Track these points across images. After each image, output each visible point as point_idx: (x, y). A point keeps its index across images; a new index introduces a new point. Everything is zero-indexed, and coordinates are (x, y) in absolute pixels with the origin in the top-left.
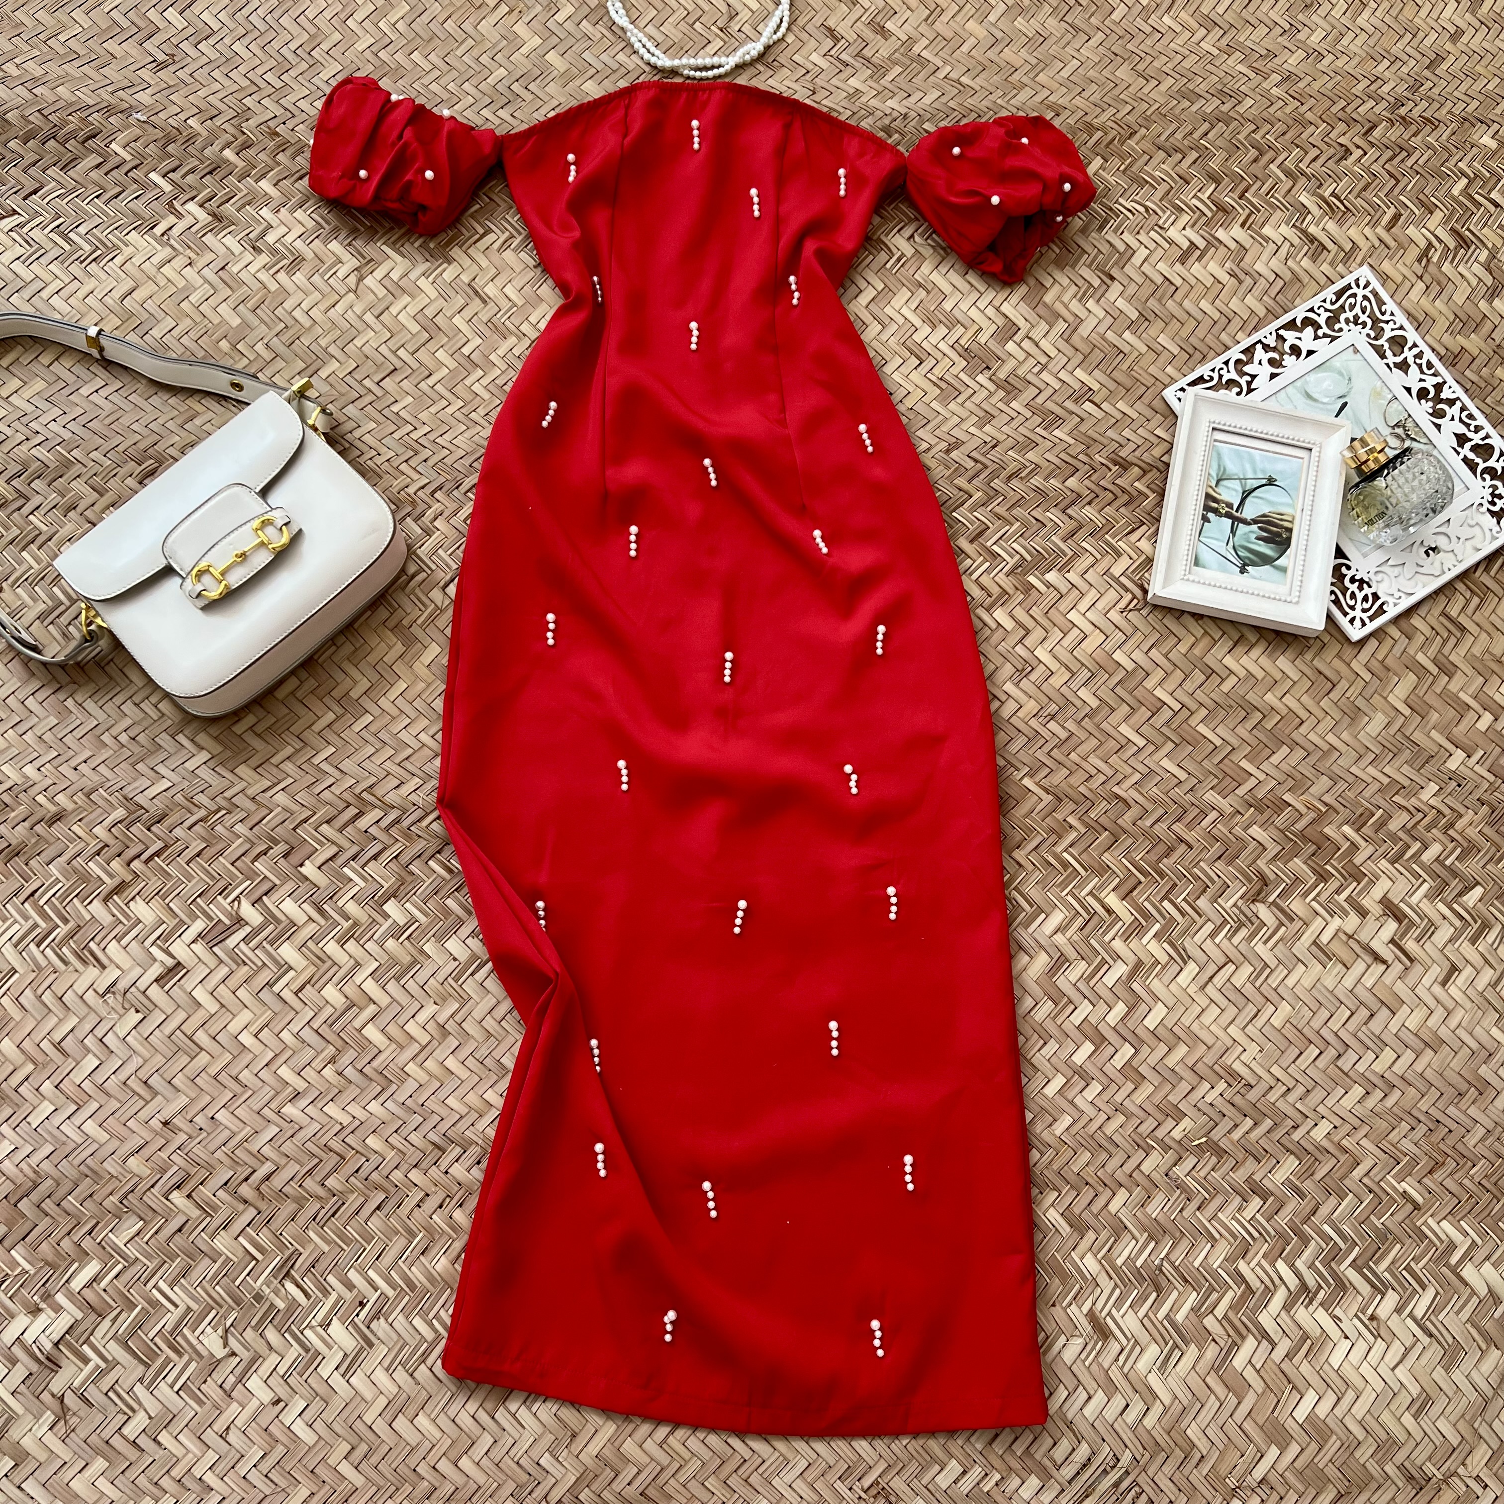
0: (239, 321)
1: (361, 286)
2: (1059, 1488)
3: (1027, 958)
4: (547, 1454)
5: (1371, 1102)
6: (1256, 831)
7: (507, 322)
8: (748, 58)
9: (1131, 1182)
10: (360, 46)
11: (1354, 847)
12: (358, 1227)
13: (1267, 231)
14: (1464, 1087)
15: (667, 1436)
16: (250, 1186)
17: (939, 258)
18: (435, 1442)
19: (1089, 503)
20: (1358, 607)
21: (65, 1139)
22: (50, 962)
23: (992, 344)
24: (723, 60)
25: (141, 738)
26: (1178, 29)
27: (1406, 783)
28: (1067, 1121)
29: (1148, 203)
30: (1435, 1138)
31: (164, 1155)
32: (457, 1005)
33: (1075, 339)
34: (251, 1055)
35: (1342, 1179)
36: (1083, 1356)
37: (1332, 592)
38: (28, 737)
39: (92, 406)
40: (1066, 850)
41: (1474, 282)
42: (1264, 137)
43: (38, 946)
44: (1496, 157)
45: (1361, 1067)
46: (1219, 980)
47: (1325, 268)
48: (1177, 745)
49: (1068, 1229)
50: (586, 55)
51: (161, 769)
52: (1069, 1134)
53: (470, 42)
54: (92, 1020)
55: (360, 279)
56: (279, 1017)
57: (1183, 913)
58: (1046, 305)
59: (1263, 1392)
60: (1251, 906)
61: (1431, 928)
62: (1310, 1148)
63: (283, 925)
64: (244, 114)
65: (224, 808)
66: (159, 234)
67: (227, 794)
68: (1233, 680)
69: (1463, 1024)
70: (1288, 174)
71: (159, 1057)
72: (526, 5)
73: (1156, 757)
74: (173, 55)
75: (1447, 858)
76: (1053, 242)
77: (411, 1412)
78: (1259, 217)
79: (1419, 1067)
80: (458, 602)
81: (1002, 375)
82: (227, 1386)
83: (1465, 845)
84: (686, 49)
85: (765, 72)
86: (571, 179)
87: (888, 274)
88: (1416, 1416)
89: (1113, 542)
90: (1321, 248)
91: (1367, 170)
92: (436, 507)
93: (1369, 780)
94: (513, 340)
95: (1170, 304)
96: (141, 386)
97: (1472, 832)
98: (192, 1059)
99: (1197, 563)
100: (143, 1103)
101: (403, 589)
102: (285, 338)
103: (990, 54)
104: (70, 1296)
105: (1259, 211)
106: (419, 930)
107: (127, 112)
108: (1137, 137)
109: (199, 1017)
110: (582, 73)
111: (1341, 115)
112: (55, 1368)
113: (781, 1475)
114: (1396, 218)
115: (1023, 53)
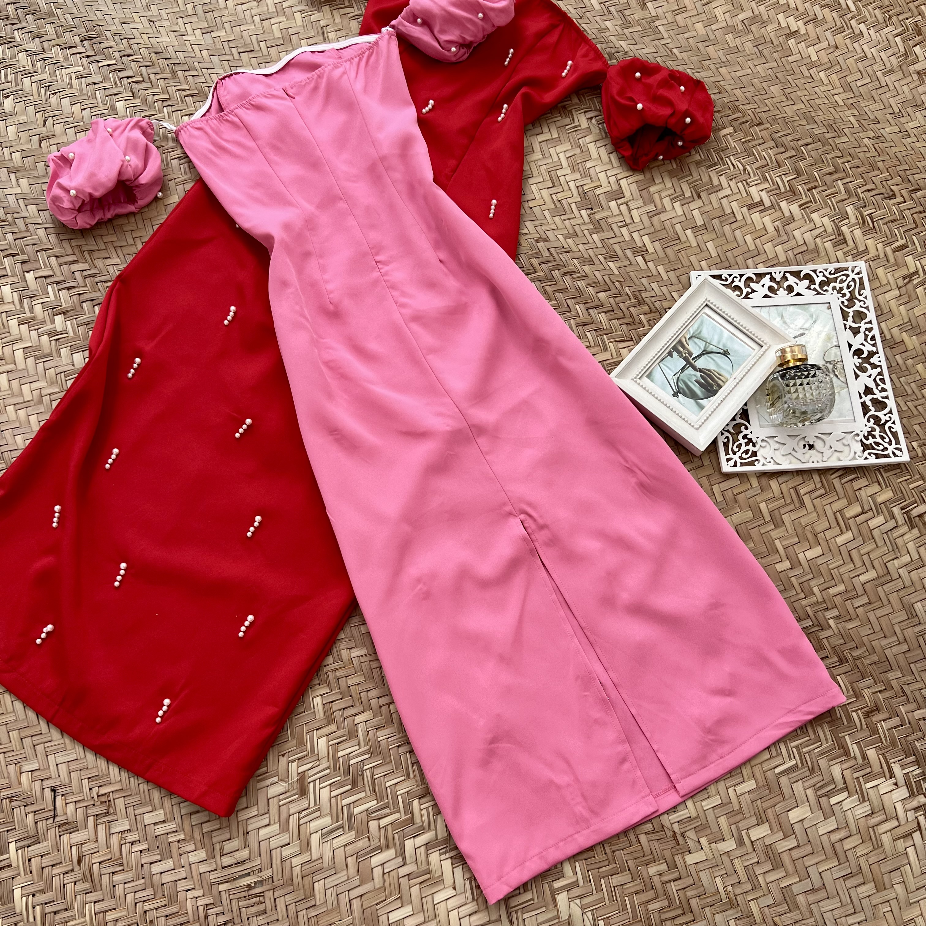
2: (214, 867)
13: (815, 216)
17: (600, 138)
19: (606, 312)
20: (738, 454)
23: (602, 197)
26: (826, 82)
29: (748, 167)
33: (655, 219)
36: (281, 797)
37: (727, 438)
42: (843, 163)
47: (839, 253)
49: (322, 715)
58: (649, 192)
59: (378, 889)
70: (847, 191)
78: (814, 206)
81: (598, 217)
87: (564, 131)
89: (607, 341)
90: (843, 241)
91: (901, 211)
95: (727, 228)
99: (649, 376)
105: (816, 202)
108: (762, 127)
111: (901, 173)
113: (57, 755)
114: (904, 247)
115: (721, 52)
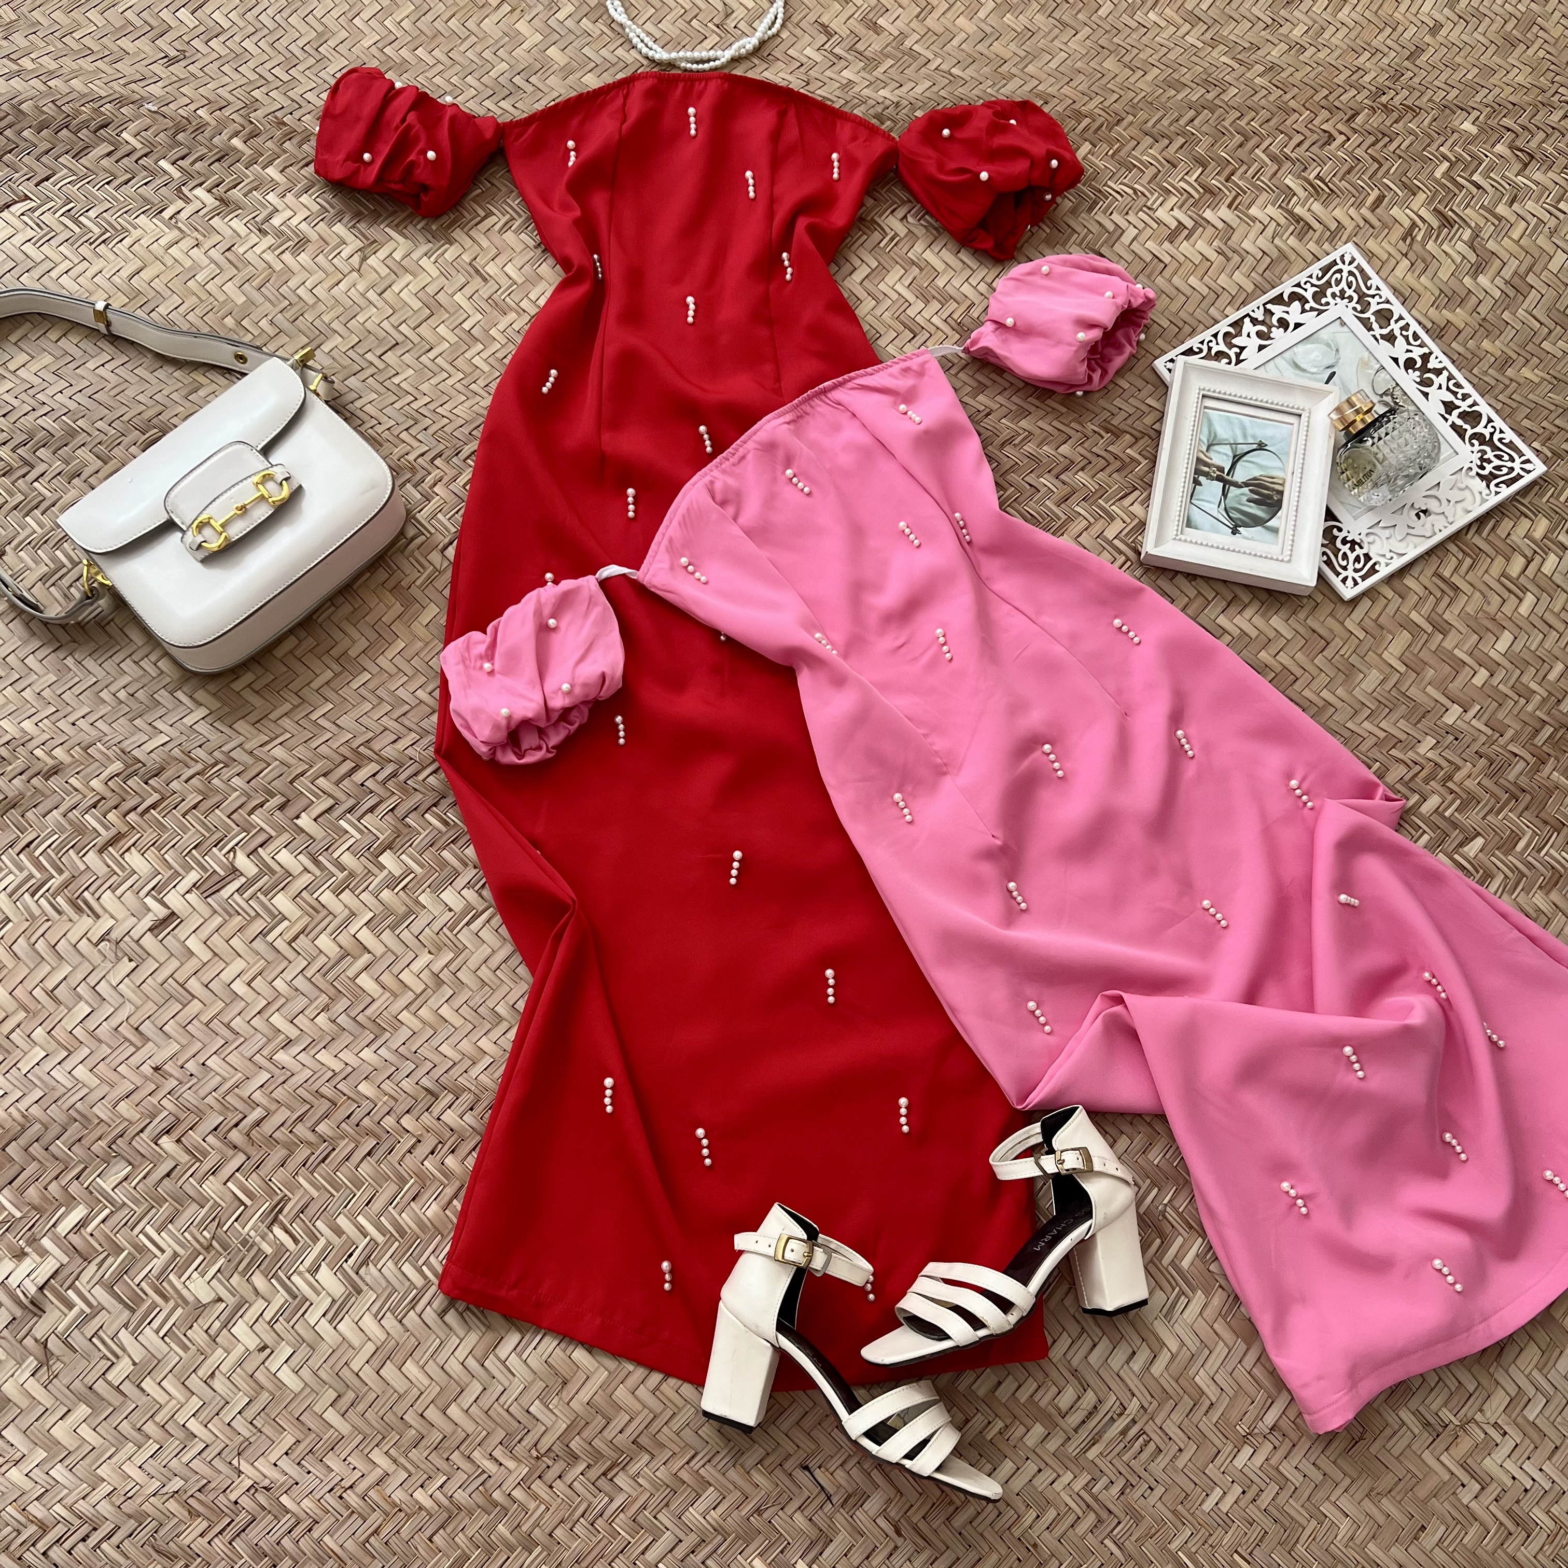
0: (244, 299)
1: (364, 266)
2: (1065, 1436)
4: (537, 1402)
7: (508, 299)
8: (743, 51)
9: (1132, 1129)
10: (366, 43)
12: (349, 1174)
13: (1253, 211)
15: (660, 1383)
16: (240, 1132)
17: (932, 238)
18: (423, 1389)
19: (1082, 469)
20: (1350, 567)
21: (55, 1084)
22: (43, 912)
24: (719, 53)
25: (140, 695)
26: (1163, 24)
27: (1403, 736)
29: (1136, 186)
31: (154, 1100)
32: (452, 955)
34: (243, 1004)
37: (1324, 553)
38: (27, 694)
39: (98, 379)
41: (1458, 259)
42: (1248, 124)
43: (33, 895)
44: (1477, 142)
47: (1312, 246)
50: (586, 51)
51: (159, 724)
53: (473, 39)
54: (86, 968)
55: (364, 259)
56: (273, 965)
63: (277, 876)
64: (252, 105)
65: (221, 762)
66: (167, 217)
67: (225, 749)
70: (1273, 158)
71: (151, 1004)
72: (528, 5)
74: (184, 51)
75: (1445, 810)
76: (1043, 221)
77: (399, 1358)
78: (1246, 199)
80: (457, 564)
82: (212, 1332)
83: (1465, 796)
84: (683, 44)
85: (761, 64)
86: (570, 164)
87: (881, 252)
89: (1107, 506)
90: (1306, 227)
91: (1351, 154)
92: (436, 473)
93: (1365, 735)
94: (512, 316)
95: (1160, 278)
96: (148, 360)
97: (1471, 784)
98: (184, 1006)
99: (1189, 524)
100: (134, 1049)
101: (402, 552)
102: (289, 314)
103: (980, 48)
104: (56, 1240)
105: (1245, 193)
106: (415, 881)
107: (138, 103)
108: (1125, 123)
109: (193, 964)
110: (582, 66)
111: (1323, 103)
112: (39, 1313)
113: (778, 1424)
114: (1380, 199)
115: (1012, 46)
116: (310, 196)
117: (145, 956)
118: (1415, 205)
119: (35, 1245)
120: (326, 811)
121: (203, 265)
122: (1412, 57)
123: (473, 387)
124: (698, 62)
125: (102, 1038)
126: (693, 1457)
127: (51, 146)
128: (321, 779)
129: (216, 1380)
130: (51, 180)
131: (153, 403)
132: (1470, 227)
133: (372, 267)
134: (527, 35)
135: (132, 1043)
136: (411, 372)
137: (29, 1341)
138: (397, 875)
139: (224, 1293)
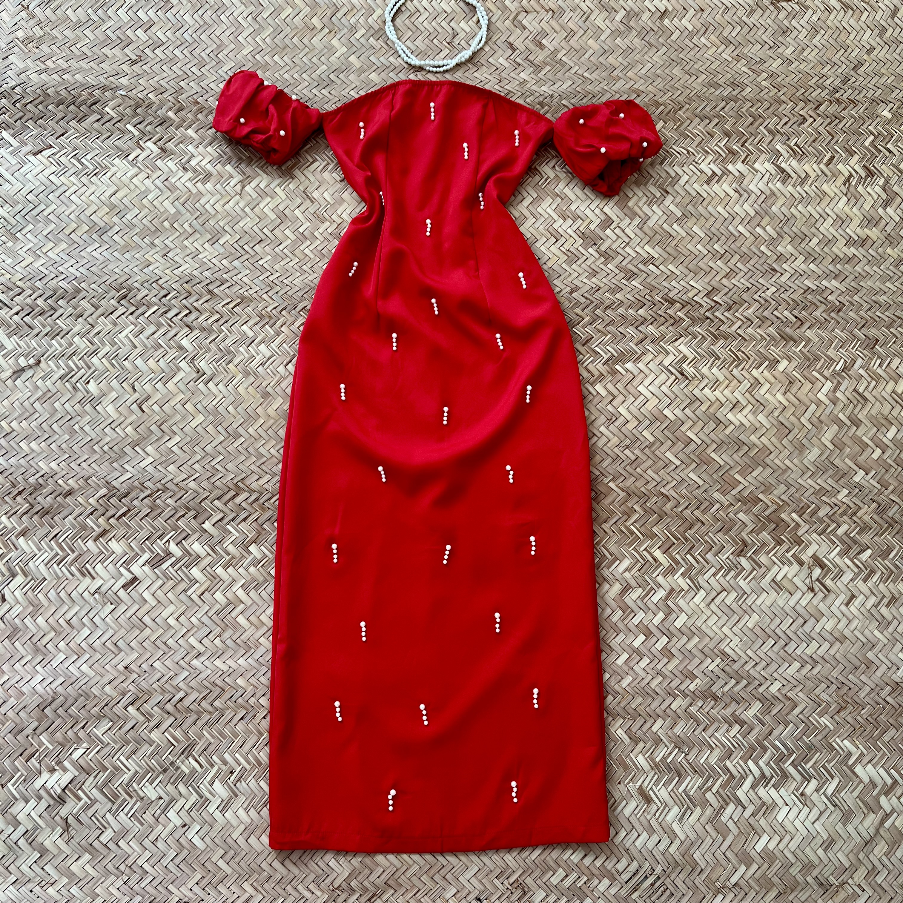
1: (243, 191)
2: (620, 886)
3: (608, 586)
4: (333, 860)
5: (804, 671)
6: (741, 515)
7: (325, 214)
8: (463, 59)
9: (665, 715)
10: (245, 52)
11: (798, 526)
12: (230, 729)
13: (757, 166)
14: (858, 663)
16: (171, 704)
17: (569, 180)
19: (651, 324)
21: (71, 674)
22: (64, 575)
23: (598, 230)
24: (449, 61)
25: (116, 448)
27: (829, 488)
28: (629, 679)
29: (689, 149)
30: (841, 693)
31: (125, 685)
33: (645, 228)
34: (174, 631)
35: (787, 715)
36: (636, 812)
38: (53, 446)
39: (92, 258)
40: (632, 524)
41: (876, 197)
42: (757, 110)
44: (891, 123)
45: (798, 652)
46: (718, 601)
47: (790, 188)
48: (698, 465)
49: (628, 740)
50: (372, 58)
51: (126, 466)
52: (630, 687)
53: (307, 50)
54: (87, 608)
55: (243, 188)
56: (190, 609)
57: (698, 562)
58: (629, 208)
59: (738, 835)
60: (737, 558)
61: (841, 573)
62: (769, 697)
63: (193, 557)
64: (180, 91)
65: (161, 490)
66: (131, 160)
67: (163, 482)
68: (732, 427)
69: (858, 628)
70: (770, 132)
71: (123, 630)
72: (339, 29)
73: (686, 471)
74: (141, 56)
75: (851, 533)
76: (634, 172)
77: (258, 833)
78: (752, 158)
79: (832, 652)
81: (603, 248)
82: (156, 815)
83: (862, 525)
84: (428, 55)
85: (473, 68)
86: (361, 137)
87: (539, 188)
88: (825, 850)
89: (665, 346)
90: (787, 176)
91: (816, 130)
92: (282, 319)
93: (808, 487)
94: (327, 224)
95: (700, 208)
97: (866, 518)
98: (141, 632)
100: (114, 656)
101: (264, 367)
102: (200, 220)
103: (601, 59)
104: (73, 763)
105: (752, 154)
106: (268, 562)
107: (115, 89)
108: (684, 109)
109: (146, 608)
110: (369, 68)
111: (801, 97)
112: (63, 803)
113: (464, 875)
114: (832, 158)
115: (620, 59)
116: (213, 147)
117: (120, 602)
118: (852, 163)
119: (60, 765)
120: (220, 520)
121: (152, 190)
122: (855, 68)
123: (304, 267)
124: (436, 67)
125: (97, 649)
126: (418, 892)
127: (64, 115)
128: (216, 501)
129: (159, 842)
130: (65, 136)
131: (123, 273)
132: (884, 177)
133: (248, 193)
134: (338, 48)
135: (113, 652)
136: (269, 257)
137: (57, 818)
138: (259, 558)
139: (163, 795)
